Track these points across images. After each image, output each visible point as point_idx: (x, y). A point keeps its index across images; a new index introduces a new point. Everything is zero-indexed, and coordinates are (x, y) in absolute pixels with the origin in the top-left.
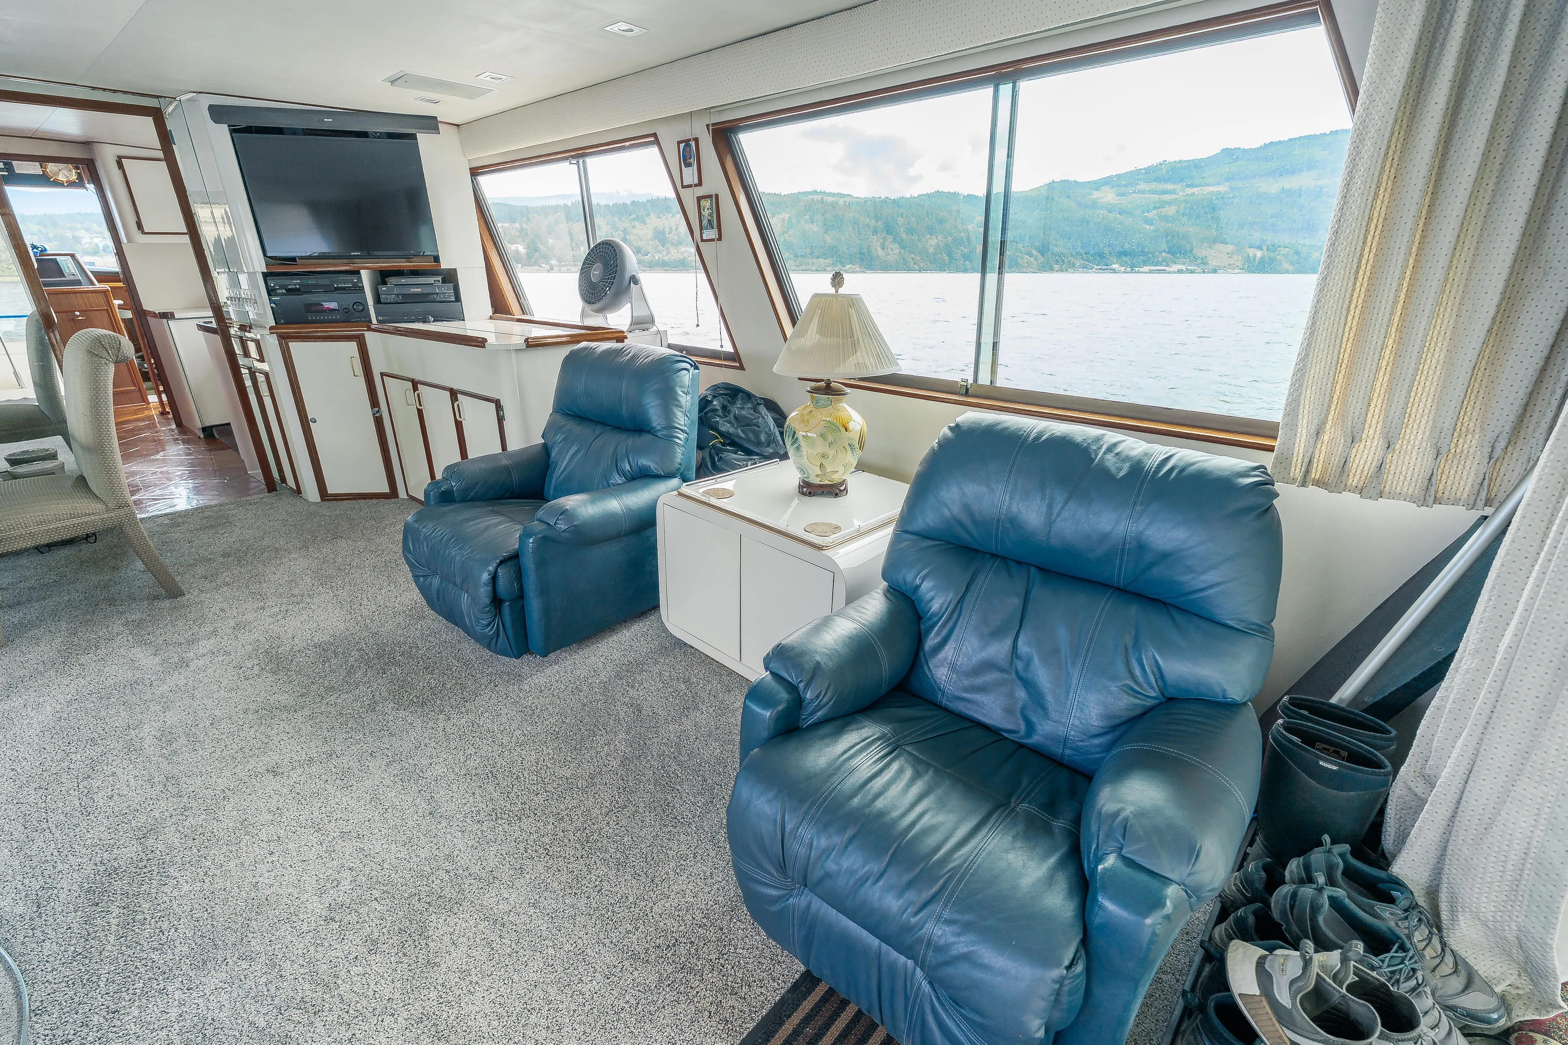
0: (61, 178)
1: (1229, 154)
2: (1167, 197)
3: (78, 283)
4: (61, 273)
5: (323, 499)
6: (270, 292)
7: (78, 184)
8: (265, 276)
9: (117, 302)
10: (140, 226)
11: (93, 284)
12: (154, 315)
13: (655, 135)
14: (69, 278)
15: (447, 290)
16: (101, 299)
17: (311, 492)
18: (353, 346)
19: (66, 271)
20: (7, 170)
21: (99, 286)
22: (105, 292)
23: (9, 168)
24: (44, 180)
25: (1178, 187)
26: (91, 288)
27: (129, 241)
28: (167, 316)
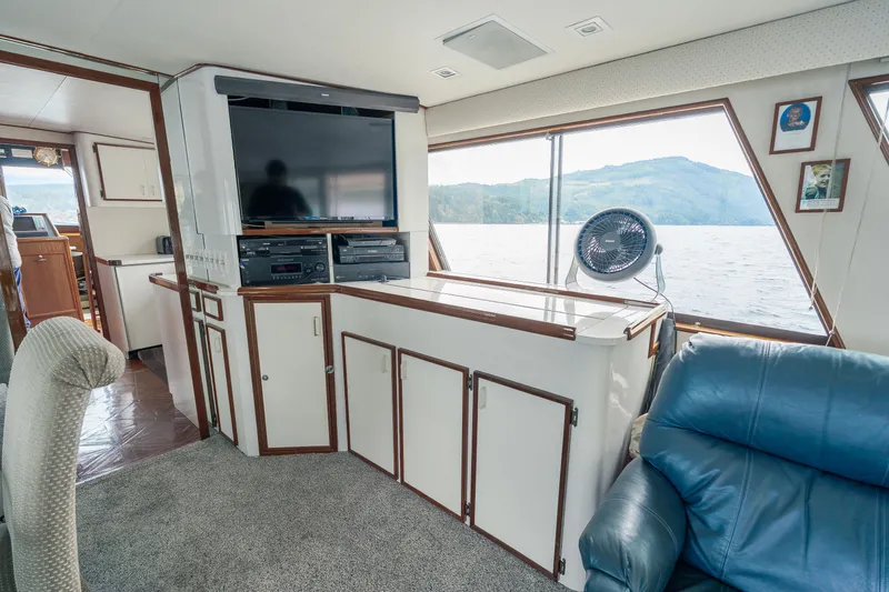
0: (47, 161)
1: (608, 168)
2: (583, 188)
3: (45, 234)
4: (34, 227)
5: (261, 454)
6: (241, 254)
7: (59, 165)
8: (239, 238)
9: (71, 248)
10: (103, 194)
11: (56, 235)
12: (103, 262)
13: (726, 101)
14: (39, 231)
15: (398, 252)
16: (61, 246)
17: (250, 445)
18: (317, 307)
19: (37, 226)
20: (7, 155)
21: (61, 236)
22: (64, 241)
23: (8, 153)
24: (34, 162)
25: (586, 182)
26: (54, 238)
27: (93, 205)
28: (115, 263)
